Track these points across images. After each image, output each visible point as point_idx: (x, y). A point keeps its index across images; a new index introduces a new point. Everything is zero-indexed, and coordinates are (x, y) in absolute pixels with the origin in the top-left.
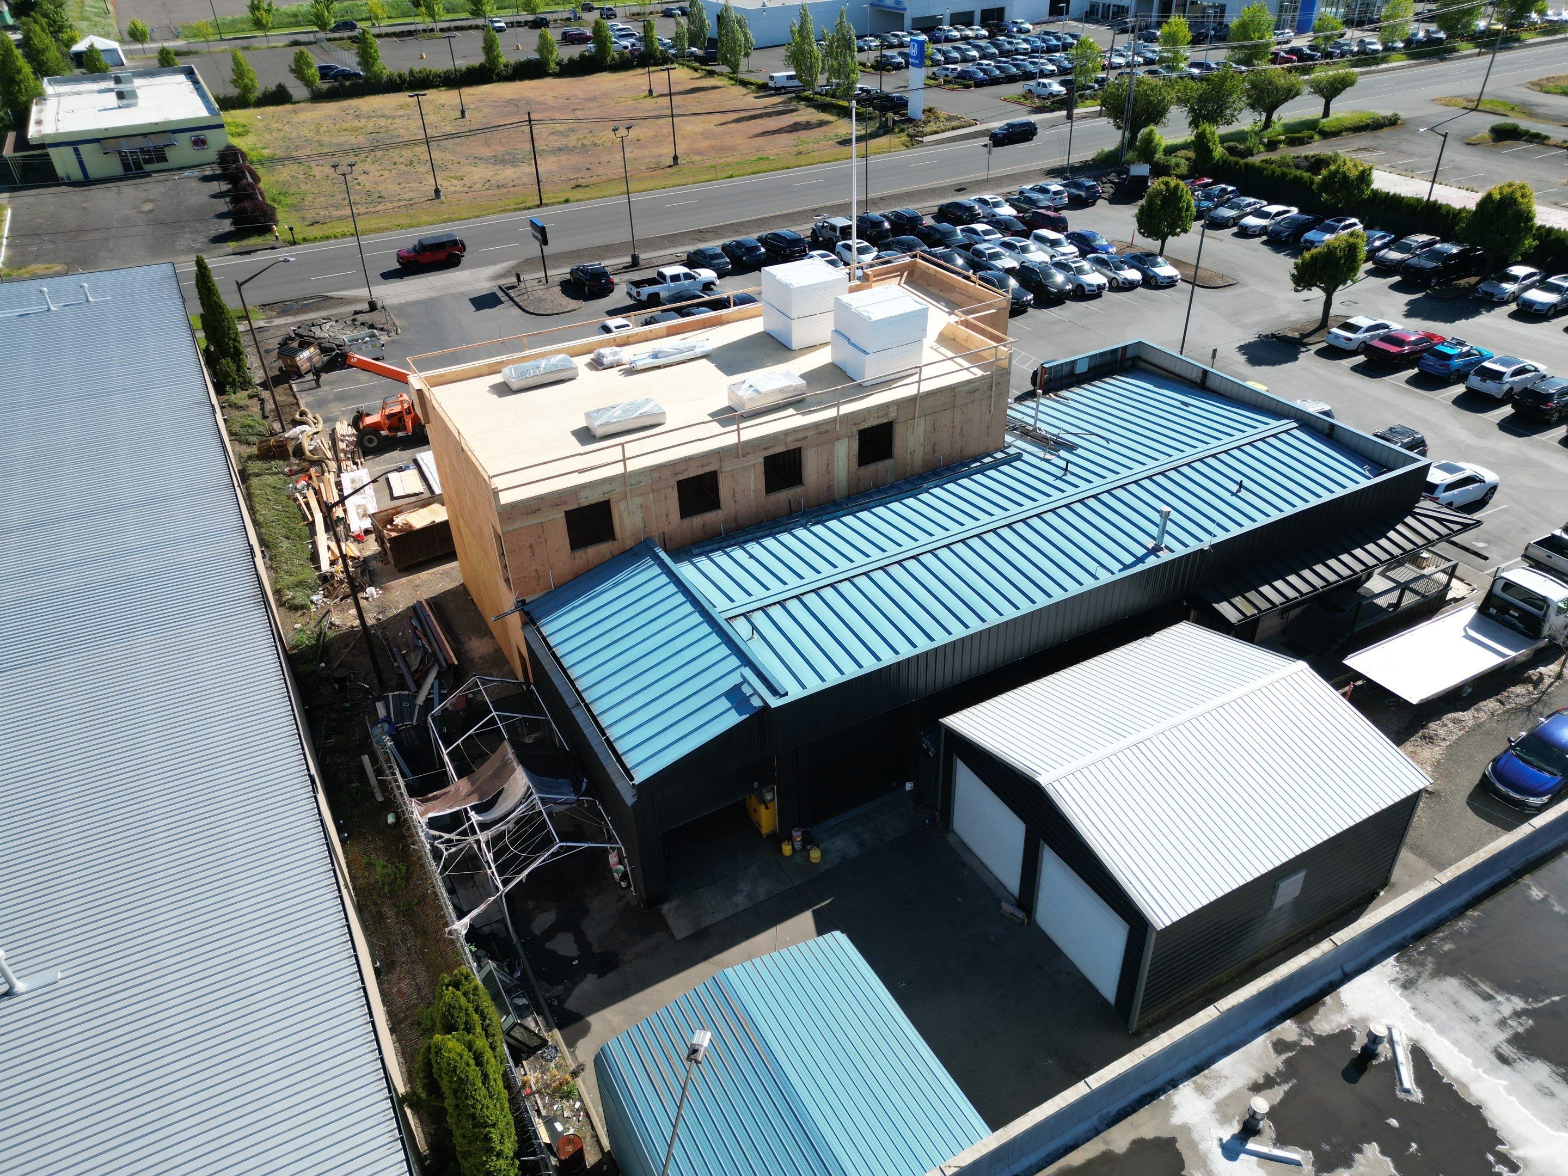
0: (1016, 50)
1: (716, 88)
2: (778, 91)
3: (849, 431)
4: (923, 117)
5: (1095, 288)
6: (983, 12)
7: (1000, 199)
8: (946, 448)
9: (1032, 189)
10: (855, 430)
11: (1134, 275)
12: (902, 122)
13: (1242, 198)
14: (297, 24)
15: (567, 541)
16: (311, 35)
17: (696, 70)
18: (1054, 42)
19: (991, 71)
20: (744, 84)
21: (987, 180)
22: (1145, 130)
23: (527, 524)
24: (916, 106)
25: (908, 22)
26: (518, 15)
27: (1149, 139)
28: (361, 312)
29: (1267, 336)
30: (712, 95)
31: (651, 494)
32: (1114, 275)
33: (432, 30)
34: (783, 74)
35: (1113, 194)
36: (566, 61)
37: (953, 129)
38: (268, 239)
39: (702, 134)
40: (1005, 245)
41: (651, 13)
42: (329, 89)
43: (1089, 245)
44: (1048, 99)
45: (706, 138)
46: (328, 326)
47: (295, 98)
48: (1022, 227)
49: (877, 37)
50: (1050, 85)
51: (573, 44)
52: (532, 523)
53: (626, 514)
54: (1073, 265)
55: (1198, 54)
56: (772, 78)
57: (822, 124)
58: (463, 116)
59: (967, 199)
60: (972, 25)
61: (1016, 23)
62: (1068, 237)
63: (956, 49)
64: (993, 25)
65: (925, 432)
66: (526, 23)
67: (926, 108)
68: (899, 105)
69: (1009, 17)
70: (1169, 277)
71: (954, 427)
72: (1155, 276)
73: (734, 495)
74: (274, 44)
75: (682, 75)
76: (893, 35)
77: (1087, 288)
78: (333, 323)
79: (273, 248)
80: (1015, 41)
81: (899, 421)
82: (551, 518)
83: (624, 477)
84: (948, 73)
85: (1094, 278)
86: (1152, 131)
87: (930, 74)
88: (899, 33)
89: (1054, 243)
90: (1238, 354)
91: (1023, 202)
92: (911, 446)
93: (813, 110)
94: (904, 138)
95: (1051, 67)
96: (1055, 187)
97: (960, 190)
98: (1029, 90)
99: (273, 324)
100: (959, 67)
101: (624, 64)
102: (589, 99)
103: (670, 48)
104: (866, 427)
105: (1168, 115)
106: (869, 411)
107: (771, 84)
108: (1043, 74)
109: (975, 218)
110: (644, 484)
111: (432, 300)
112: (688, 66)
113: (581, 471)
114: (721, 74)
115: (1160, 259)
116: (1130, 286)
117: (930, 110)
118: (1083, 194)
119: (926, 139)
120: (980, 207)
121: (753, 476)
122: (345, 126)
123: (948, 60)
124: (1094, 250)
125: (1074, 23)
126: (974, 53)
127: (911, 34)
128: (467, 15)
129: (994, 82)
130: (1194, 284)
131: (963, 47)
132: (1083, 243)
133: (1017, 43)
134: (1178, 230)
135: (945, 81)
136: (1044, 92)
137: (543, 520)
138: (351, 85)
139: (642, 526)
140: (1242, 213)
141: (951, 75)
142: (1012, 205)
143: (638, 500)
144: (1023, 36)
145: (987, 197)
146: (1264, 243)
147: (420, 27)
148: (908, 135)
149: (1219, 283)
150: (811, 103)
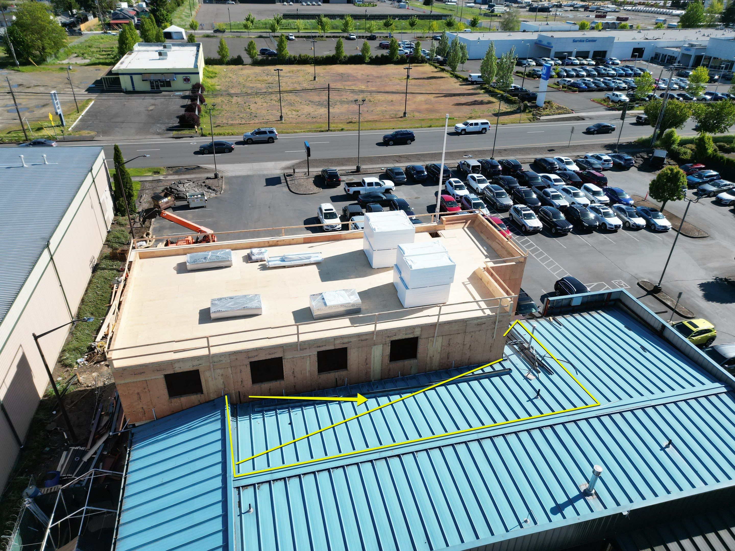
0: (608, 74)
1: (442, 77)
2: (472, 83)
3: (384, 340)
4: (544, 106)
5: (614, 227)
6: (594, 52)
7: (571, 160)
8: (456, 357)
9: (592, 156)
10: (388, 340)
11: (641, 221)
12: (531, 107)
13: (722, 180)
14: (266, 28)
15: (166, 392)
16: (268, 33)
17: (436, 67)
18: (630, 72)
19: (589, 84)
20: (457, 77)
21: (568, 147)
22: (668, 131)
23: (135, 380)
24: (541, 99)
25: (552, 53)
26: (365, 33)
27: (670, 135)
28: (210, 178)
29: (721, 279)
30: (439, 81)
31: (229, 369)
32: (628, 220)
33: (322, 37)
34: (476, 75)
35: (642, 165)
36: (374, 57)
37: (559, 114)
38: (191, 132)
39: (425, 101)
40: (565, 190)
41: (427, 37)
42: (261, 60)
43: (617, 197)
44: (617, 103)
45: (426, 104)
46: (187, 185)
47: (245, 63)
48: (579, 179)
49: (534, 59)
50: (620, 96)
51: (384, 49)
52: (138, 380)
53: (210, 379)
54: (602, 211)
55: (712, 88)
56: (470, 76)
57: (490, 102)
58: (315, 80)
59: (552, 157)
60: (588, 58)
61: (612, 59)
62: (604, 190)
63: (574, 70)
64: (599, 59)
65: (442, 346)
66: (366, 37)
67: (547, 100)
68: (532, 97)
69: (608, 56)
70: (663, 226)
71: (464, 345)
72: (655, 224)
73: (293, 373)
74: (251, 36)
75: (427, 69)
76: (543, 59)
77: (608, 226)
78: (191, 183)
79: (191, 137)
80: (608, 69)
81: (423, 337)
82: (153, 378)
83: (209, 357)
84: (566, 83)
85: (614, 221)
86: (672, 132)
87: (556, 82)
88: (547, 59)
89: (595, 193)
90: (699, 289)
91: (584, 164)
92: (430, 353)
93: (487, 95)
94: (530, 116)
95: (624, 85)
96: (606, 157)
97: (551, 150)
98: (608, 97)
99: (167, 178)
100: (572, 80)
101: (401, 61)
102: (378, 77)
103: (428, 55)
104: (397, 339)
105: (685, 123)
106: (399, 330)
107: (470, 79)
108: (618, 89)
109: (552, 171)
110: (224, 362)
111: (248, 177)
112: (433, 65)
113: (175, 352)
114: (447, 71)
115: (660, 214)
116: (637, 228)
117: (549, 102)
118: (622, 163)
119: (542, 118)
120: (558, 164)
121: (308, 362)
122: (260, 78)
123: (568, 76)
124: (620, 202)
125: (644, 63)
126: (584, 73)
127: (552, 60)
128: (340, 31)
129: (590, 90)
130: (679, 232)
131: (578, 69)
132: (613, 195)
133: (609, 70)
134: (675, 198)
135: (563, 87)
136: (616, 99)
137: (147, 379)
138: (271, 59)
139: (223, 387)
140: (720, 189)
141: (567, 84)
142: (578, 165)
143: (219, 372)
144: (613, 67)
145: (563, 158)
146: (731, 211)
147: (317, 35)
148: (533, 115)
149: (696, 234)
150: (488, 92)
